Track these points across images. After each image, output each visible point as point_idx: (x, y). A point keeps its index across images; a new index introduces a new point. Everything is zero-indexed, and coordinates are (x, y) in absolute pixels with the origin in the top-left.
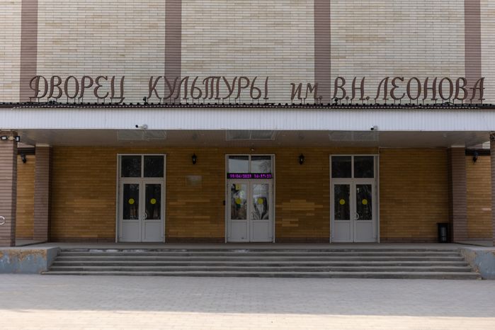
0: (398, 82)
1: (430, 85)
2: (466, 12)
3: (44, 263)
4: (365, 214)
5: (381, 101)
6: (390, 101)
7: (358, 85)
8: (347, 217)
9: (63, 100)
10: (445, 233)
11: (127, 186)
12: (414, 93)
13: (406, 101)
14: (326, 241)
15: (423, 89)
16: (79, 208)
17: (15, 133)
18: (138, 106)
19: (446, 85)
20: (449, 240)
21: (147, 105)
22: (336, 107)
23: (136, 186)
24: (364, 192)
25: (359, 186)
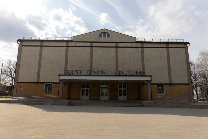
0: (130, 71)
2: (142, 59)
3: (67, 104)
4: (125, 95)
5: (127, 75)
6: (129, 75)
7: (123, 72)
8: (122, 95)
9: (72, 74)
10: (139, 99)
11: (82, 90)
12: (133, 73)
13: (132, 75)
14: (118, 100)
15: (135, 73)
16: (74, 93)
17: (63, 80)
18: (85, 75)
19: (139, 72)
21: (86, 75)
22: (119, 76)
23: (84, 90)
24: (124, 91)
25: (124, 90)
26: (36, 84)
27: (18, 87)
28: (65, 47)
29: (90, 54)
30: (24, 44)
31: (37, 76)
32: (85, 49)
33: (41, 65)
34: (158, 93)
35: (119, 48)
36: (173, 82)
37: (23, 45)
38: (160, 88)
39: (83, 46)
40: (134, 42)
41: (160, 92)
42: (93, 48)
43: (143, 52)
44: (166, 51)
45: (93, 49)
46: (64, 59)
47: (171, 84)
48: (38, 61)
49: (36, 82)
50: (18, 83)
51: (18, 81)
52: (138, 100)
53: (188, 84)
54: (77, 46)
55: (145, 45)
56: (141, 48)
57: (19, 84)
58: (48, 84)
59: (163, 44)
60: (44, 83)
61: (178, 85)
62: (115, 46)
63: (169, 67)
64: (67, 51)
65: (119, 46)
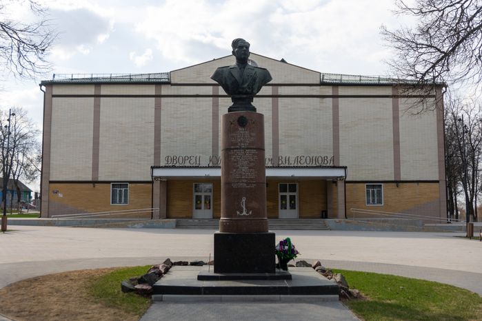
0: (302, 158)
1: (314, 159)
2: (333, 126)
4: (293, 207)
5: (296, 165)
6: (299, 165)
7: (287, 159)
8: (286, 208)
9: (177, 165)
10: (324, 215)
11: (197, 196)
12: (308, 161)
13: (305, 165)
14: (277, 218)
15: (311, 160)
16: (178, 205)
18: (206, 167)
19: (320, 159)
20: (326, 217)
21: (209, 167)
22: (278, 167)
23: (201, 196)
24: (292, 198)
25: (290, 196)
26: (92, 185)
27: (51, 192)
28: (154, 99)
29: (211, 114)
30: (56, 91)
31: (91, 166)
32: (199, 101)
33: (100, 142)
34: (368, 203)
35: (279, 99)
36: (403, 178)
37: (54, 94)
38: (373, 192)
39: (195, 94)
40: (315, 83)
41: (373, 201)
42: (220, 98)
43: (336, 108)
44: (391, 103)
45: (220, 101)
46: (152, 127)
47: (398, 182)
48: (92, 133)
49: (90, 179)
50: (51, 182)
51: (51, 180)
52: (322, 218)
53: (437, 182)
54: (182, 94)
55: (342, 91)
56: (331, 99)
57: (52, 185)
58: (119, 185)
59: (384, 88)
60: (109, 182)
61: (416, 184)
62: (271, 94)
63: (396, 143)
64: (158, 108)
65: (279, 94)
